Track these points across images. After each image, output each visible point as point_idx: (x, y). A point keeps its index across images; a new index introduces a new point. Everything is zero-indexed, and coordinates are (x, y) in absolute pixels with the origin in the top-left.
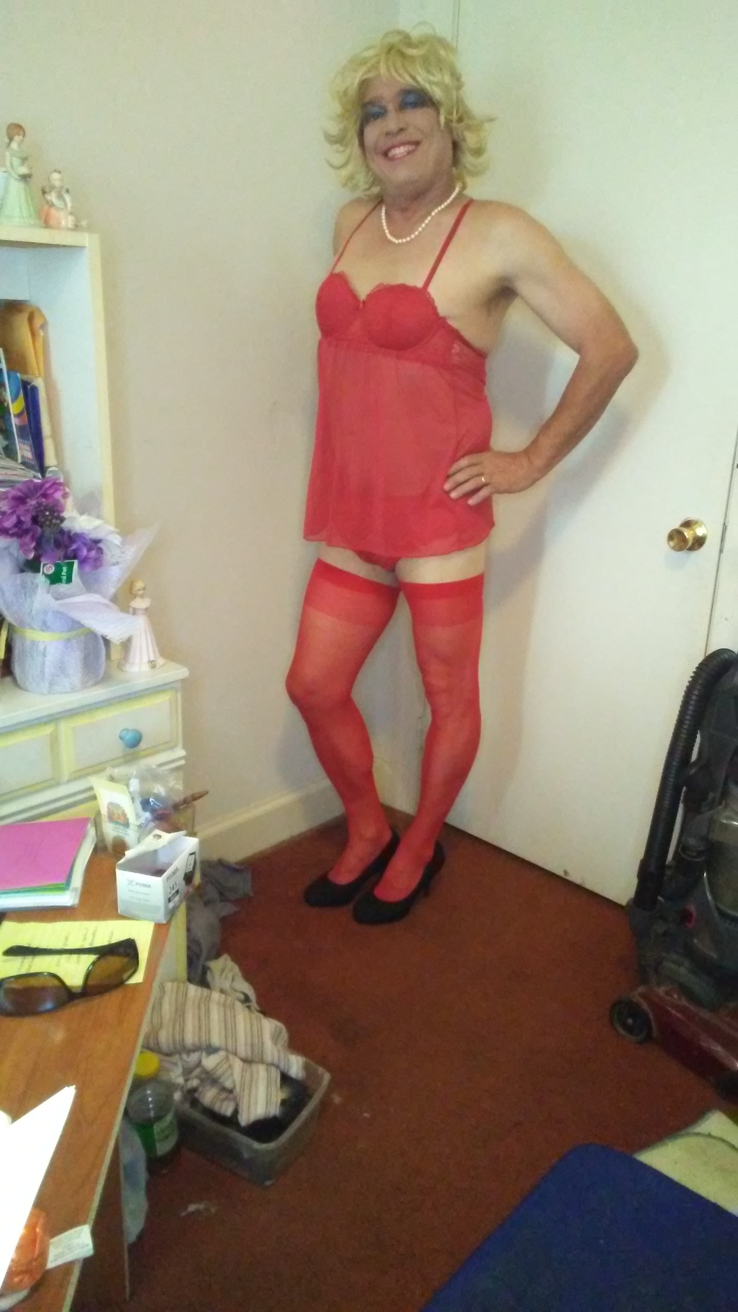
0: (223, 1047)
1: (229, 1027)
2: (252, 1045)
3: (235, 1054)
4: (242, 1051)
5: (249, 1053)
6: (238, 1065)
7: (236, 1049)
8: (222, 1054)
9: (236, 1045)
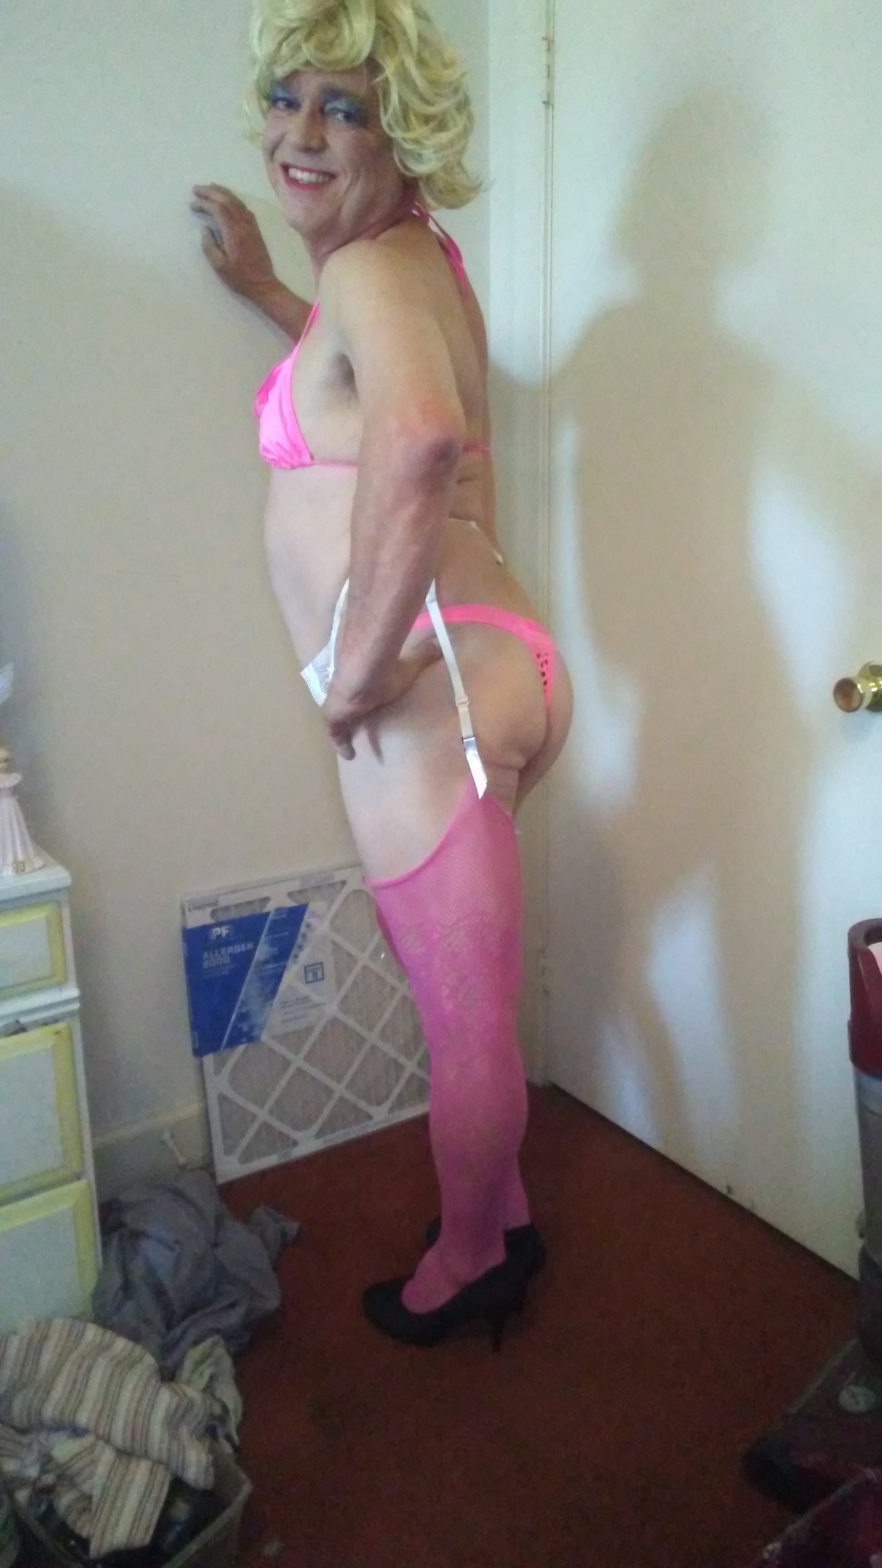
0: (91, 1428)
1: (109, 1399)
2: (133, 1431)
3: (108, 1441)
4: (118, 1437)
5: (129, 1442)
6: (107, 1455)
7: (109, 1434)
8: (89, 1439)
9: (110, 1429)
